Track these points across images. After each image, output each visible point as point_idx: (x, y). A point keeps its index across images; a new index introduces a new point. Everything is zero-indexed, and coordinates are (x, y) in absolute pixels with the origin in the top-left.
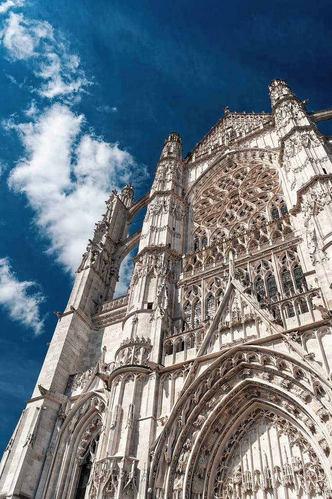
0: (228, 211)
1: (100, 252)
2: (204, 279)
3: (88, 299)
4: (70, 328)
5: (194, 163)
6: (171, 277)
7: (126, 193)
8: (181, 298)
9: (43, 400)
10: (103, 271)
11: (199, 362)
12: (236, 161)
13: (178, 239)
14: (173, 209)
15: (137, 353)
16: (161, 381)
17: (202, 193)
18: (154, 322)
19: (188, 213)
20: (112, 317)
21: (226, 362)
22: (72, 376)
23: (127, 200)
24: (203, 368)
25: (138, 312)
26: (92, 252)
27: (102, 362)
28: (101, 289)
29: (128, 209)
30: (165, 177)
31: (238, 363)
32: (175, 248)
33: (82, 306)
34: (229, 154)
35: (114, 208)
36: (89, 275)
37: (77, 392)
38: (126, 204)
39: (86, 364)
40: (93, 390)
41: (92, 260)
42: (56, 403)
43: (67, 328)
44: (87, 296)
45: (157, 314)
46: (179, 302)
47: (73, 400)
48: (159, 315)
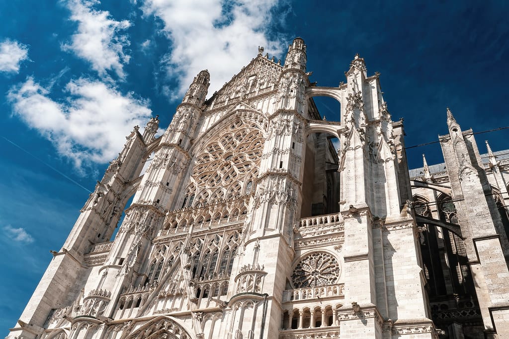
0: (219, 172)
1: (105, 193)
2: (173, 241)
3: (84, 239)
4: (59, 268)
5: (211, 111)
6: (149, 233)
7: (150, 127)
8: (152, 255)
9: (22, 331)
10: (105, 212)
11: (137, 322)
12: (242, 119)
13: (169, 195)
14: (173, 163)
15: (96, 305)
16: (108, 331)
17: (207, 146)
18: (119, 278)
19: (189, 164)
20: (100, 259)
21: (153, 326)
22: (53, 310)
23: (149, 135)
24: (138, 327)
25: (110, 266)
26: (97, 193)
27: (77, 302)
28: (101, 228)
29: (146, 146)
30: (177, 126)
31: (161, 328)
32: (163, 204)
33: (75, 248)
34: (238, 110)
35: (130, 147)
36: (89, 217)
37: (52, 326)
38: (147, 139)
39: (70, 298)
40: (63, 327)
41: (96, 202)
42: (33, 333)
43: (57, 268)
44: (83, 237)
45: (123, 271)
46: (149, 258)
47: (48, 332)
48: (124, 273)
